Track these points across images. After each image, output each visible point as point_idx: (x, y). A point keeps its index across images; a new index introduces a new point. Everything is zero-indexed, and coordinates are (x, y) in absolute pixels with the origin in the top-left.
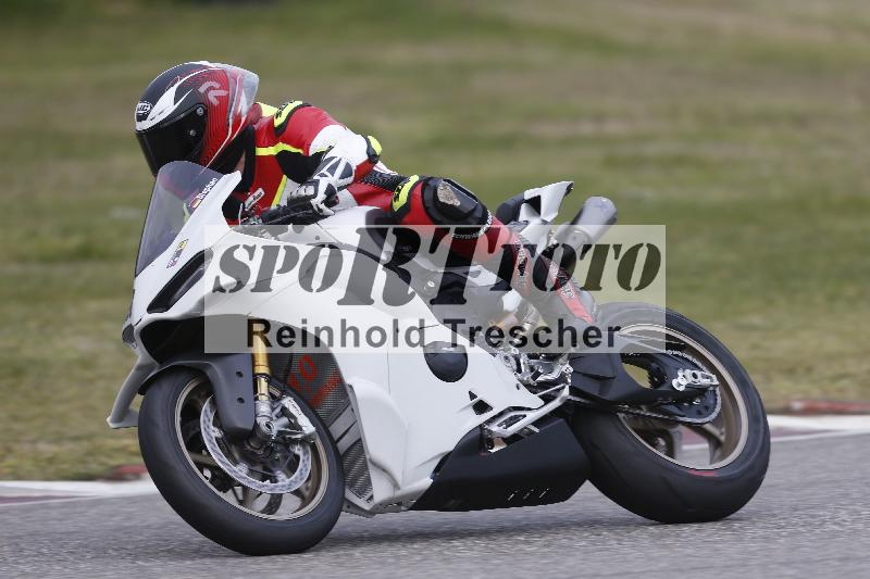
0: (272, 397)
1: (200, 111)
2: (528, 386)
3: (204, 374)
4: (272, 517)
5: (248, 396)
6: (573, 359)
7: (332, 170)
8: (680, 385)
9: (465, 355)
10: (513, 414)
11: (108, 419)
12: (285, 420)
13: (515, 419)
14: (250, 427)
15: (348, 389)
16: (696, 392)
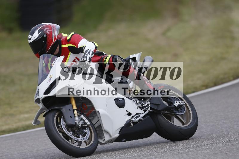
0: (79, 116)
1: (45, 36)
2: (140, 108)
3: (60, 111)
5: (73, 116)
6: (150, 100)
7: (89, 53)
8: (176, 105)
9: (125, 101)
11: (32, 123)
12: (82, 121)
13: (138, 117)
14: (74, 124)
15: (97, 112)
16: (180, 106)
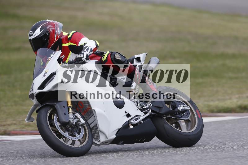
0: (73, 114)
1: (47, 34)
2: (140, 110)
3: (54, 107)
4: (73, 146)
5: (67, 113)
6: (152, 102)
7: (87, 50)
8: (180, 109)
9: (124, 101)
10: (137, 117)
11: (26, 119)
12: (77, 119)
13: (137, 119)
14: (68, 122)
15: (93, 111)
16: (184, 111)
